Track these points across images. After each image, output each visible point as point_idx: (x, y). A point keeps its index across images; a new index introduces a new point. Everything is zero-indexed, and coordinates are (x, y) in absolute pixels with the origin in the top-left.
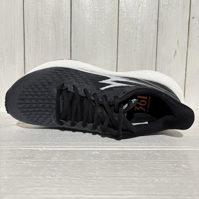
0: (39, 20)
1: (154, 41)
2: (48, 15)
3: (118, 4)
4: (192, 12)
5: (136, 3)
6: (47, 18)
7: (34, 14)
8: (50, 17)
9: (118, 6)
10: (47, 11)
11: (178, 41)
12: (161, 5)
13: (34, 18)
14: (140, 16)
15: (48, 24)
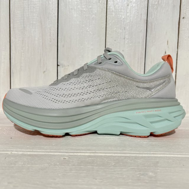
0: (26, 19)
1: (143, 41)
2: (35, 14)
3: (106, 3)
4: (183, 12)
5: (125, 3)
6: (33, 17)
7: (20, 13)
8: (36, 16)
9: (106, 5)
10: (34, 10)
11: (168, 41)
12: (150, 5)
13: (20, 17)
14: (128, 16)
15: (35, 23)
